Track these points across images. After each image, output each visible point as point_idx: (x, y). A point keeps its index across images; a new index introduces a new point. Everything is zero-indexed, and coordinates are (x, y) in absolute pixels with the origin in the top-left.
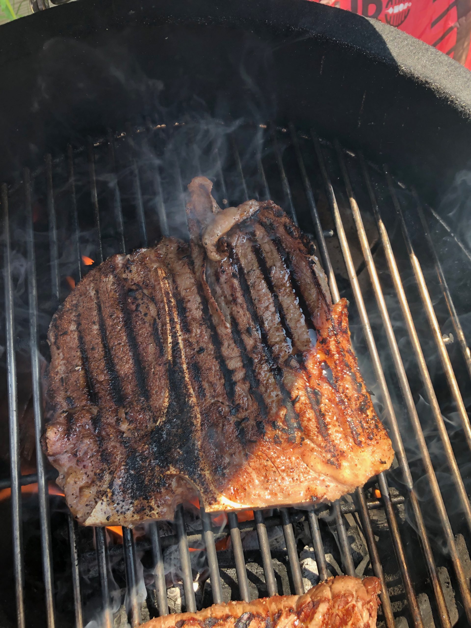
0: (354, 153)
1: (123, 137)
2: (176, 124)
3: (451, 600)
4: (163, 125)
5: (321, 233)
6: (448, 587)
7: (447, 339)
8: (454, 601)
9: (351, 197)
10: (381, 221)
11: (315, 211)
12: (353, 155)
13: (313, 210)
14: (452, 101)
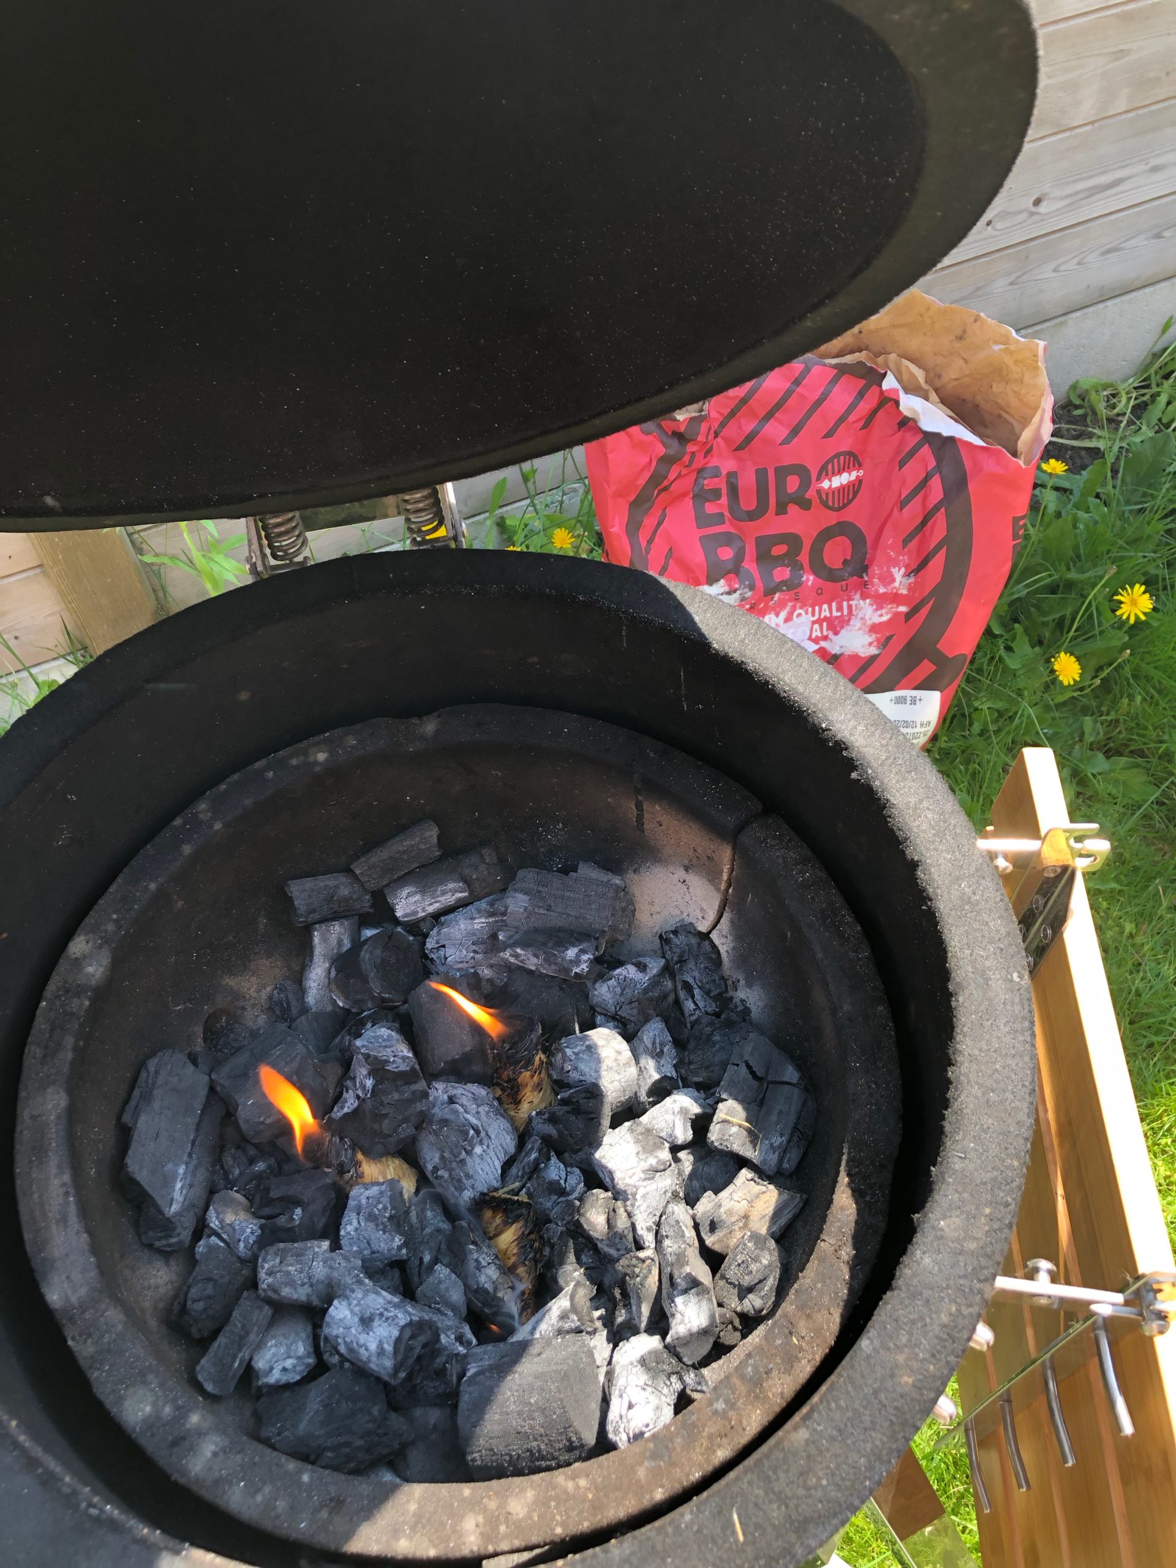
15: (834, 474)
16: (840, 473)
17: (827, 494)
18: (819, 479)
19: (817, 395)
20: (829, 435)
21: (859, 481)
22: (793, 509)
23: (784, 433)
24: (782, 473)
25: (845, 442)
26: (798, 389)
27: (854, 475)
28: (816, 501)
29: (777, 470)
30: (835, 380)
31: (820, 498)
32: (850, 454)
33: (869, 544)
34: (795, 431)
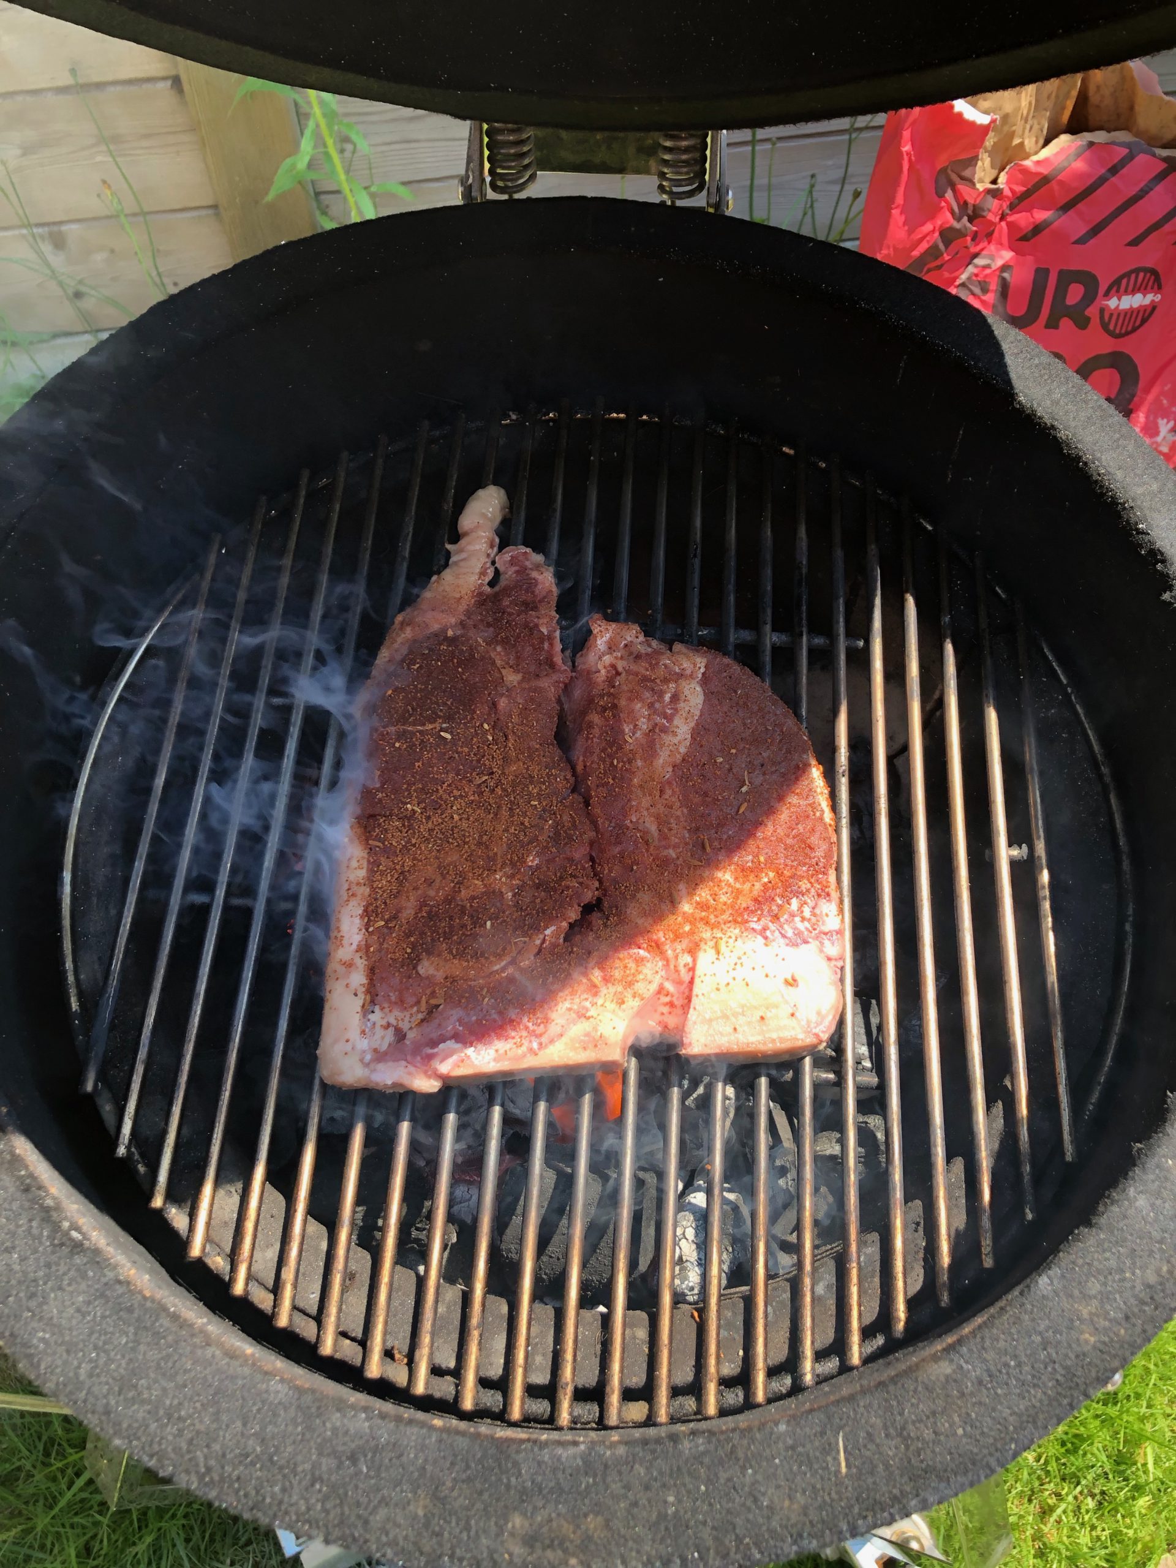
0: (931, 525)
1: (551, 420)
2: (645, 417)
3: (917, 1253)
4: (622, 415)
5: (842, 638)
6: (916, 1231)
7: (1015, 852)
8: (921, 1255)
9: (907, 592)
10: (948, 640)
11: (841, 601)
12: (930, 528)
13: (837, 598)
14: (1086, 464)
15: (1126, 293)
16: (1133, 292)
17: (1111, 315)
18: (1107, 295)
19: (1134, 191)
20: (1134, 243)
21: (1153, 307)
22: (1066, 323)
23: (1082, 230)
24: (1067, 278)
25: (1150, 255)
26: (1113, 179)
27: (1149, 299)
28: (1095, 321)
29: (1061, 272)
30: (1161, 176)
31: (1102, 318)
32: (1154, 272)
33: (1141, 384)
34: (1096, 230)
